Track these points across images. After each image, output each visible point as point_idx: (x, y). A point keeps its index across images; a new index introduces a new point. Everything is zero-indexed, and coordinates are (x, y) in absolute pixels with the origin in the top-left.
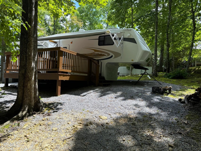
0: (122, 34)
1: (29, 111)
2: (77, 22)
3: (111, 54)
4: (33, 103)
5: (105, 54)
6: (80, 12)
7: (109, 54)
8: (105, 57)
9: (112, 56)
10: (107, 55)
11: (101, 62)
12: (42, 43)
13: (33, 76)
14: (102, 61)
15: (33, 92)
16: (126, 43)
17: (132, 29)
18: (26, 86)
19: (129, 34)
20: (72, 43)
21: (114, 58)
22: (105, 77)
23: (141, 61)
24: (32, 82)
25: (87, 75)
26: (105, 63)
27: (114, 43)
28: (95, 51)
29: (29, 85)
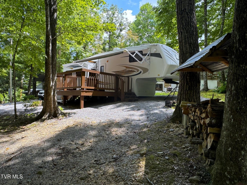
0: (149, 49)
1: (49, 117)
2: (132, 36)
3: (140, 70)
4: (53, 111)
5: (135, 70)
6: (136, 25)
7: (138, 70)
8: (135, 73)
9: (141, 72)
10: (136, 71)
11: (132, 79)
12: (81, 64)
13: (52, 92)
14: (132, 77)
15: (52, 103)
16: (153, 58)
17: (158, 45)
18: (48, 99)
19: (155, 49)
20: (108, 61)
21: (143, 74)
22: (135, 92)
23: (167, 75)
24: (51, 97)
25: (114, 91)
26: (135, 78)
27: (142, 58)
28: (127, 67)
29: (49, 98)
